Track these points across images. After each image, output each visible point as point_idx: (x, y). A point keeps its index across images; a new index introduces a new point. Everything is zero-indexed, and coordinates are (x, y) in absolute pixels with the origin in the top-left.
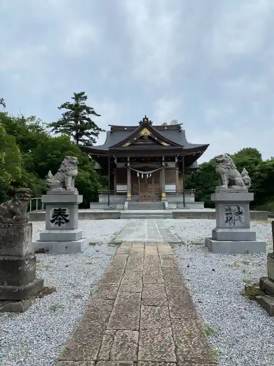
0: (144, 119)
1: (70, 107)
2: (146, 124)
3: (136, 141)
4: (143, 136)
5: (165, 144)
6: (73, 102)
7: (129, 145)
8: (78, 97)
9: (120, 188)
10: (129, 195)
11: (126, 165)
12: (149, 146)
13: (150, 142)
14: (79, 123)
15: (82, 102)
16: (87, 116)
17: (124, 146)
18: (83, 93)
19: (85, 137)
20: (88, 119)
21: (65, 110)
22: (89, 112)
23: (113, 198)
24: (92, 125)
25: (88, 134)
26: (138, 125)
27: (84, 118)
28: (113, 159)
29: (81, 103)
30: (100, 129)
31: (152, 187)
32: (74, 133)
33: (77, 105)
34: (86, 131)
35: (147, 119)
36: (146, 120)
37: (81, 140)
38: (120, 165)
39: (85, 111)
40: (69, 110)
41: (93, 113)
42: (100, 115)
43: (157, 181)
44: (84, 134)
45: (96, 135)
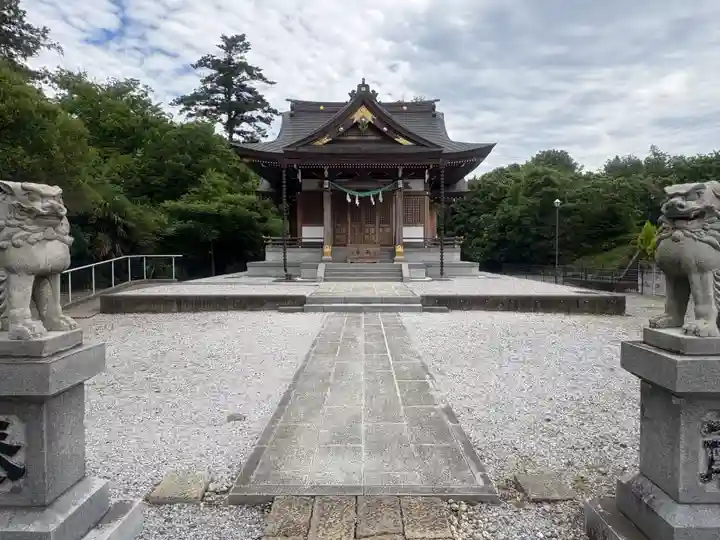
0: (359, 86)
1: (216, 64)
2: (364, 97)
3: (343, 134)
4: (357, 124)
5: (402, 140)
6: (221, 56)
7: (328, 143)
8: (233, 43)
9: (309, 233)
10: (327, 249)
11: (321, 185)
12: (371, 144)
13: (372, 137)
14: (234, 98)
15: (239, 55)
16: (249, 84)
17: (319, 143)
18: (242, 38)
19: (245, 126)
20: (251, 91)
21: (207, 72)
22: (253, 77)
23: (294, 255)
24: (258, 102)
25: (251, 120)
26: (348, 99)
27: (243, 87)
29: (236, 58)
30: (275, 112)
31: (375, 231)
32: (224, 117)
33: (229, 61)
34: (248, 114)
35: (367, 86)
36: (364, 89)
37: (239, 133)
38: (309, 185)
39: (245, 74)
40: (214, 72)
41: (260, 77)
42: (274, 83)
43: (387, 220)
44: (243, 120)
45: (267, 121)
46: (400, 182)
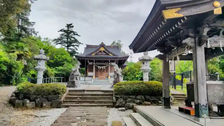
0: (102, 43)
1: (65, 31)
2: (102, 45)
3: (98, 53)
4: (101, 51)
5: (110, 54)
6: (66, 29)
8: (69, 26)
9: (90, 74)
10: (94, 77)
11: (93, 63)
12: (104, 56)
13: (104, 53)
14: (69, 40)
15: (71, 29)
17: (92, 55)
18: (72, 24)
19: (71, 47)
20: (74, 38)
21: (62, 33)
22: (74, 34)
23: (87, 78)
24: (76, 41)
25: (73, 46)
26: (99, 45)
27: (72, 37)
28: (87, 61)
29: (70, 29)
30: (80, 43)
31: (105, 74)
32: (66, 45)
33: (68, 30)
34: (73, 44)
35: (103, 43)
37: (70, 49)
38: (90, 63)
39: (72, 34)
41: (77, 34)
42: (80, 36)
43: (107, 71)
44: (71, 45)
45: (78, 46)
46: (109, 63)
